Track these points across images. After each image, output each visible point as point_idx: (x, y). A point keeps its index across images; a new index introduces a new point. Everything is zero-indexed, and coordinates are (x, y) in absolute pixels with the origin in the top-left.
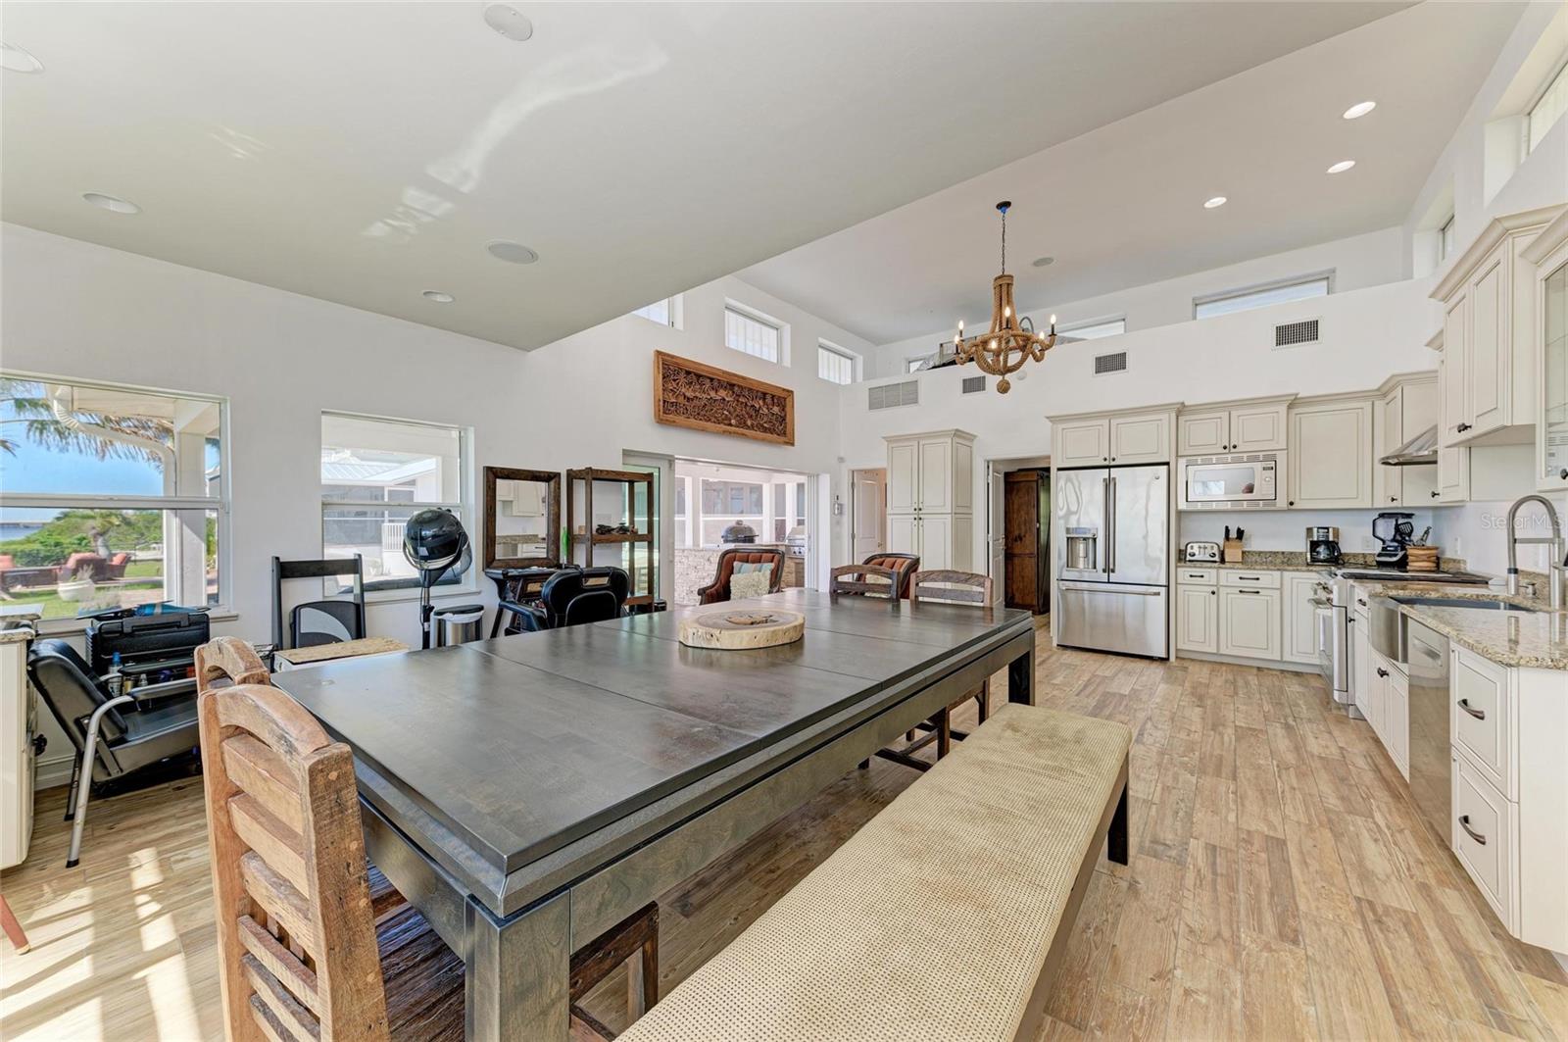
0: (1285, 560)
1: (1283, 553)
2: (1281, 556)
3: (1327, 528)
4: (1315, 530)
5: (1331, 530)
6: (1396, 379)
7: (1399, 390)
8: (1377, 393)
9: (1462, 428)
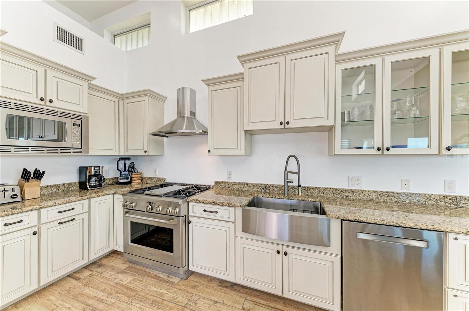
0: (65, 189)
1: (64, 184)
2: (62, 187)
3: (99, 167)
4: (93, 168)
5: (101, 167)
6: (148, 92)
7: (146, 98)
8: (121, 96)
9: (281, 124)
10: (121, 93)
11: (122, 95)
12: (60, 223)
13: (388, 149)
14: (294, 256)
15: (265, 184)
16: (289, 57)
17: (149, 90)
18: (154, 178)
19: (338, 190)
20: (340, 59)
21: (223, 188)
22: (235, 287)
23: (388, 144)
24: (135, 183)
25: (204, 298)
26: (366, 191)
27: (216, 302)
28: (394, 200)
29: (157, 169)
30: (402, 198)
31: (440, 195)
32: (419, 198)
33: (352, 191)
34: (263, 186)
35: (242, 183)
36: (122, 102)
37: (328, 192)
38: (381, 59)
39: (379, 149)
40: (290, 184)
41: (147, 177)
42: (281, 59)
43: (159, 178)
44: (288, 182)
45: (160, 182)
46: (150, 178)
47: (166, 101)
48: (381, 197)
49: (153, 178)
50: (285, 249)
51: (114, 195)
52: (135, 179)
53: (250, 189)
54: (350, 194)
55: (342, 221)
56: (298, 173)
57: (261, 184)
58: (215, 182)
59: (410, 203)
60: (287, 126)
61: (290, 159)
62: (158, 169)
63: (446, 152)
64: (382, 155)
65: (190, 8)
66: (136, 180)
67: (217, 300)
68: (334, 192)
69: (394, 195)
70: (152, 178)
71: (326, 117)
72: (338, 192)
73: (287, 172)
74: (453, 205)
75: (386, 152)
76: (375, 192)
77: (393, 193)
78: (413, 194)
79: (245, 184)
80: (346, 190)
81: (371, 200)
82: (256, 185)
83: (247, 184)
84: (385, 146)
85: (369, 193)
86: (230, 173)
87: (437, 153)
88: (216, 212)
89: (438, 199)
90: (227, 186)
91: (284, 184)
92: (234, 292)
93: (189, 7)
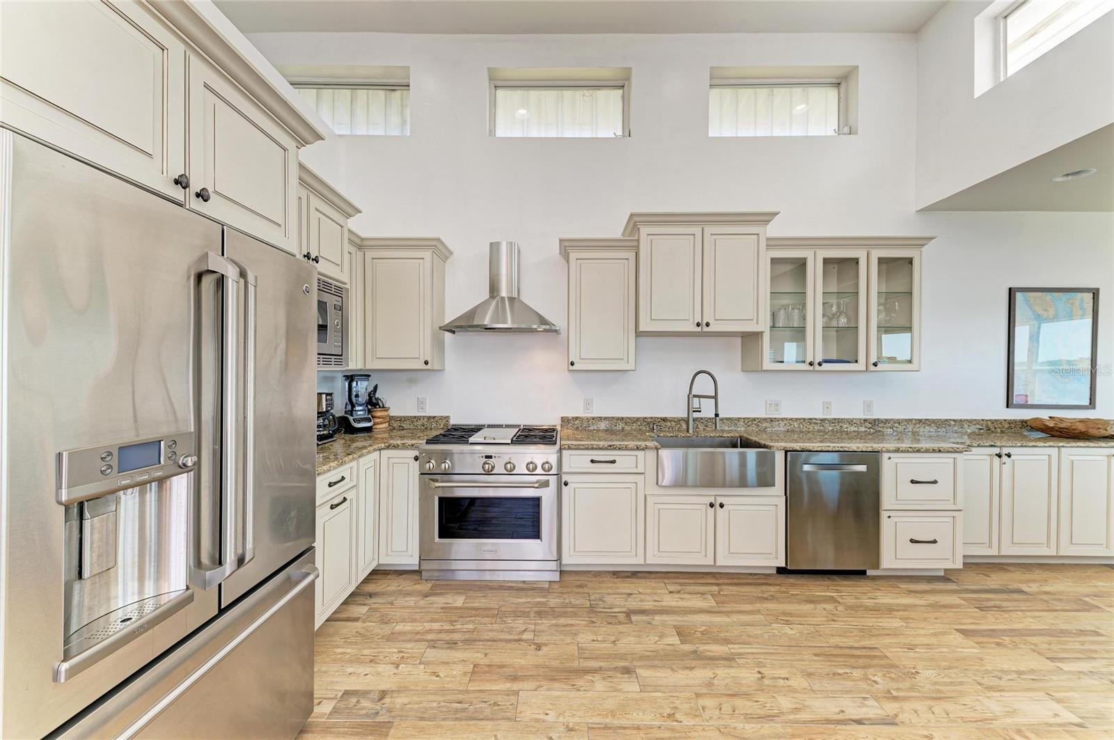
3: (331, 394)
6: (434, 243)
7: (427, 254)
8: (358, 241)
9: (698, 325)
10: (363, 235)
11: (362, 239)
12: (332, 507)
13: (820, 364)
14: (730, 507)
15: (652, 418)
16: (709, 230)
17: (439, 239)
18: (421, 416)
19: (754, 419)
20: (773, 243)
21: (577, 428)
22: (639, 575)
23: (819, 358)
24: (380, 429)
25: (609, 594)
26: (786, 419)
27: (631, 594)
28: (817, 428)
29: (425, 399)
30: (824, 424)
31: (861, 419)
32: (841, 424)
33: (771, 420)
34: (649, 420)
35: (613, 418)
36: (360, 254)
37: (742, 424)
38: (813, 252)
39: (811, 364)
40: (696, 415)
41: (401, 417)
42: (697, 230)
43: (434, 417)
44: (694, 411)
45: (435, 425)
46: (411, 417)
47: (449, 260)
48: (803, 425)
49: (418, 418)
50: (720, 500)
51: (382, 451)
52: (381, 420)
53: (626, 428)
54: (768, 425)
55: (786, 452)
56: (715, 397)
57: (646, 418)
58: (562, 418)
59: (833, 430)
60: (706, 329)
61: (697, 377)
62: (427, 400)
63: (873, 368)
64: (814, 371)
65: (499, 83)
66: (382, 423)
67: (629, 592)
68: (750, 423)
69: (816, 421)
70: (415, 417)
71: (755, 320)
72: (755, 422)
73: (691, 396)
74: (872, 430)
75: (818, 368)
76: (797, 419)
77: (816, 419)
78: (835, 419)
79: (618, 419)
80: (765, 419)
81: (793, 431)
82: (638, 419)
83: (622, 418)
84: (817, 361)
85: (791, 421)
86: (588, 404)
87: (865, 369)
88: (614, 462)
89: (859, 423)
90: (585, 424)
91: (686, 416)
92: (640, 581)
93: (497, 80)
